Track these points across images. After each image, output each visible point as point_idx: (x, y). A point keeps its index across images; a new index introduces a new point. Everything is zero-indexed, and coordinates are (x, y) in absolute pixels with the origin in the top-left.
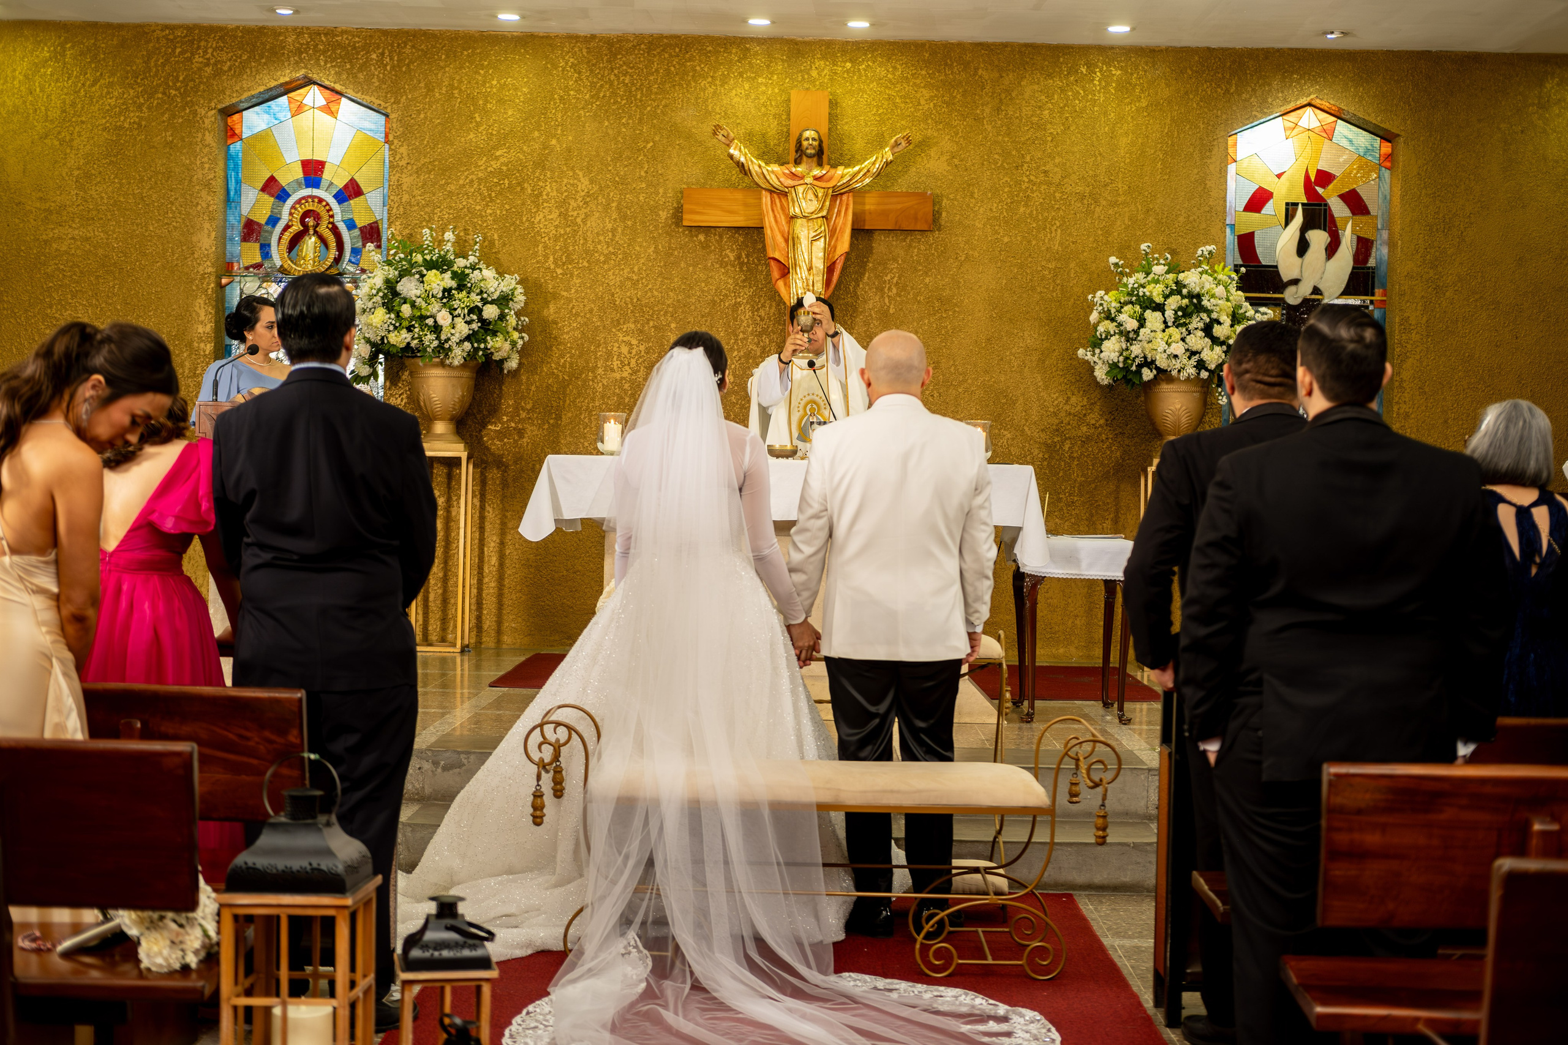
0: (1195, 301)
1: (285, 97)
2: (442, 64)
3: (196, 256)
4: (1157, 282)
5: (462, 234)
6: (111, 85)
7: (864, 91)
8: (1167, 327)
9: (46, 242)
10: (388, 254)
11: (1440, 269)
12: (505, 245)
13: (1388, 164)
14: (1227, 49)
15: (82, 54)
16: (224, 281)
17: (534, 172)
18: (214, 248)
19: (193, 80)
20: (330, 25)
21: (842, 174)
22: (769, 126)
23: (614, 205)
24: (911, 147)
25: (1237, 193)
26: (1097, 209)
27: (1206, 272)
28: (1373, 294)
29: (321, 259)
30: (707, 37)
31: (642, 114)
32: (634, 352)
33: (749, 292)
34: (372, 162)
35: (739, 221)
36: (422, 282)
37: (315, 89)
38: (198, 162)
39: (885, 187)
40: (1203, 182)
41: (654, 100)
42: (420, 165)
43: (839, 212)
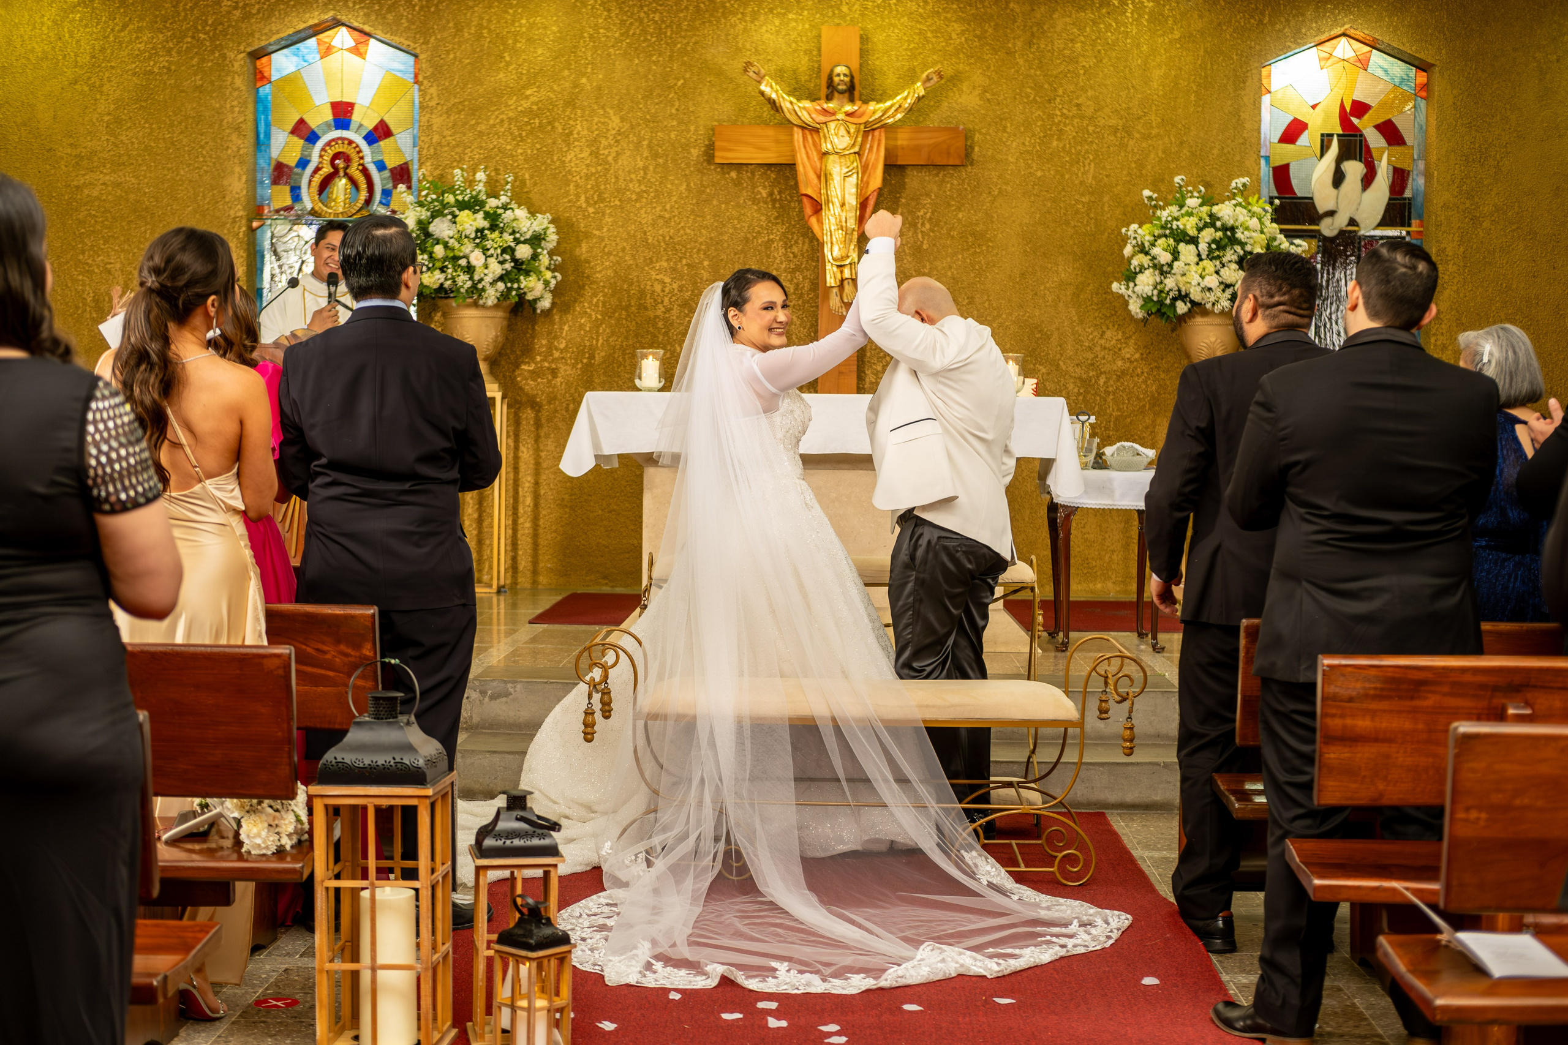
0: (1229, 233)
1: (315, 39)
3: (227, 199)
4: (1190, 214)
5: (493, 174)
6: (140, 29)
7: (894, 26)
8: (1201, 260)
9: (77, 187)
10: (419, 195)
11: (1476, 199)
12: (535, 184)
13: (1424, 94)
16: (255, 224)
17: (564, 111)
18: (245, 192)
19: (222, 24)
21: (875, 109)
22: (800, 62)
23: (645, 143)
24: (943, 82)
25: (1272, 125)
26: (1131, 143)
27: (1240, 204)
28: (1409, 225)
29: (352, 200)
31: (672, 51)
32: (667, 290)
33: (781, 229)
34: (401, 103)
35: (771, 157)
36: (455, 223)
37: (344, 29)
38: (228, 106)
39: (917, 122)
40: (1236, 114)
41: (684, 37)
42: (450, 105)
43: (871, 147)
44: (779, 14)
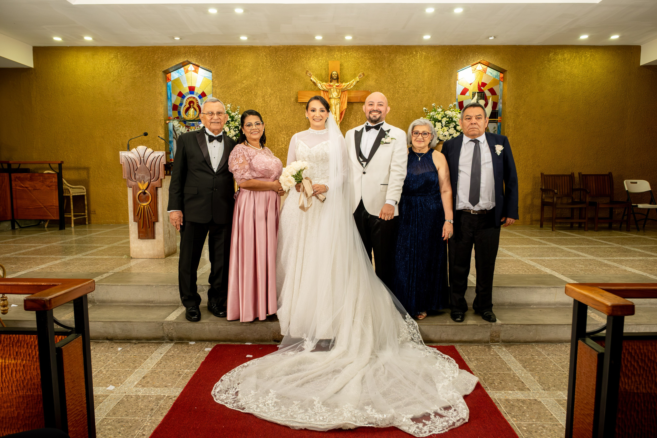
0: (451, 119)
1: (183, 68)
2: (227, 56)
3: (158, 115)
4: (439, 114)
6: (131, 65)
8: (442, 127)
9: (115, 112)
11: (518, 110)
13: (502, 80)
14: (457, 46)
15: (123, 56)
16: (167, 122)
17: (255, 88)
18: (164, 112)
19: (155, 63)
20: (194, 45)
21: (344, 85)
22: (323, 72)
23: (278, 97)
24: (364, 77)
25: (459, 89)
27: (453, 111)
28: (497, 118)
29: (195, 115)
30: (304, 46)
31: (285, 69)
32: (285, 140)
34: (208, 86)
37: (191, 65)
38: (157, 87)
39: (357, 90)
40: (449, 86)
41: (289, 65)
42: (221, 86)
43: (343, 97)
44: (316, 58)
